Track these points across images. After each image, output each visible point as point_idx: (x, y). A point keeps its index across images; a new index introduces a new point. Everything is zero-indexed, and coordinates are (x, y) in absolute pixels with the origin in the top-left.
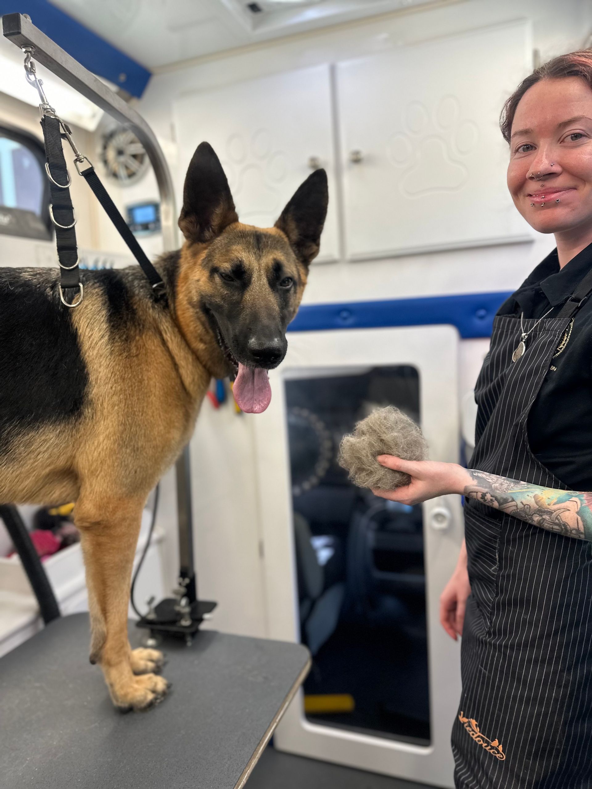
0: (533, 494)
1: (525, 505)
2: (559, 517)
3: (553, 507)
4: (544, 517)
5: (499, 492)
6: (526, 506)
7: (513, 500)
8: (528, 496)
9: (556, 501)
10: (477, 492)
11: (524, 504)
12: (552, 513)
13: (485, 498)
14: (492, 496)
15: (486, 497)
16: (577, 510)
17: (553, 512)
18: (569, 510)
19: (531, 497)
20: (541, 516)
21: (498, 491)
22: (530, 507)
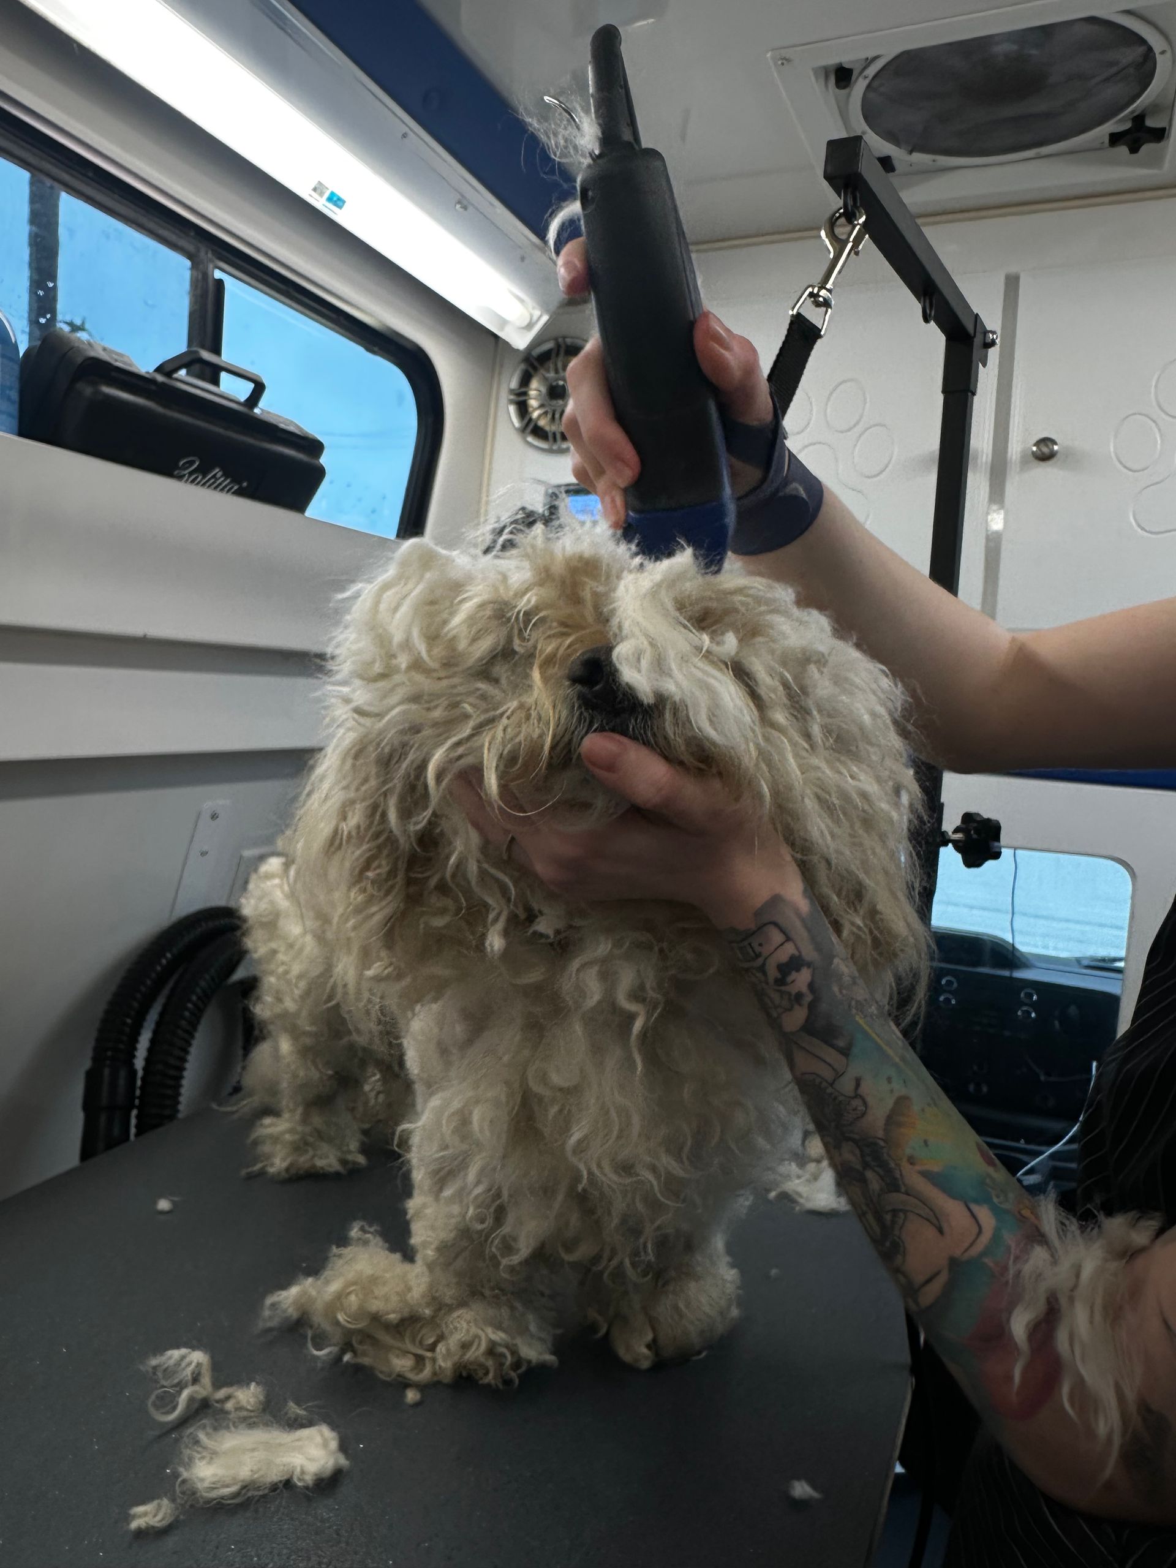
0: (903, 1091)
1: (857, 1096)
2: (902, 1215)
3: (912, 1178)
4: (869, 1174)
5: (838, 993)
6: (856, 1103)
7: (845, 1052)
8: (889, 1080)
9: (936, 1169)
10: (788, 939)
11: (860, 1091)
12: (897, 1189)
13: (789, 973)
14: (811, 986)
15: (794, 975)
16: (957, 1253)
17: (903, 1189)
18: (941, 1231)
19: (892, 1091)
20: (866, 1166)
21: (836, 989)
22: (864, 1114)
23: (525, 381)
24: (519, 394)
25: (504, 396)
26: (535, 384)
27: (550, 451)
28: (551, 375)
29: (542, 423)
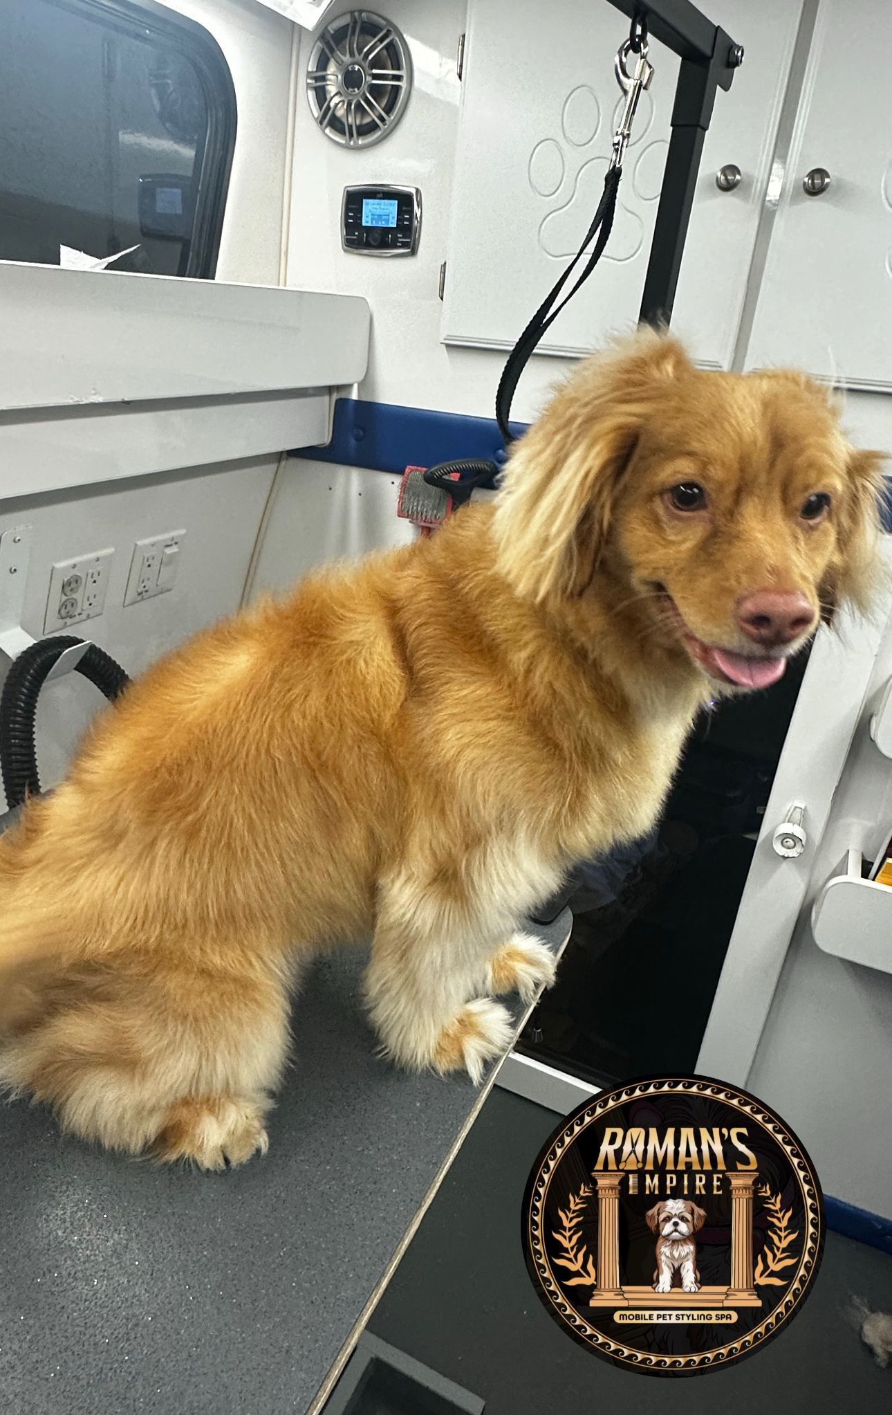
23: (322, 64)
24: (317, 79)
25: (303, 80)
26: (332, 68)
27: (346, 147)
28: (347, 59)
29: (340, 112)
